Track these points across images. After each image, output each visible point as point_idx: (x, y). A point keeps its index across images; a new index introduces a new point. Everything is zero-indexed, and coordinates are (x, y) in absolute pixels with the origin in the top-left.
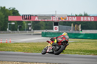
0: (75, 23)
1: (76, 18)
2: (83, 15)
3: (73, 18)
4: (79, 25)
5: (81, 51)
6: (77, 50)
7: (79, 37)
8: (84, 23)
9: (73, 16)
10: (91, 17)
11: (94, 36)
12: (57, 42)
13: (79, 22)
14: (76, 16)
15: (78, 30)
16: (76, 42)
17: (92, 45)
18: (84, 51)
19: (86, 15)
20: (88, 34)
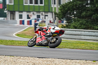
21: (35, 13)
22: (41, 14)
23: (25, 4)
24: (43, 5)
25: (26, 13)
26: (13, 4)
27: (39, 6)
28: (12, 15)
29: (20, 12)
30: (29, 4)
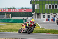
0: (8, 13)
1: (8, 10)
2: (12, 8)
3: (6, 10)
4: (10, 14)
5: (11, 30)
6: (9, 30)
7: (10, 21)
8: (13, 13)
9: (6, 9)
10: (17, 9)
11: (19, 21)
12: (29, 25)
13: (10, 12)
14: (8, 9)
15: (9, 17)
16: (8, 25)
17: (18, 26)
18: (13, 30)
19: (14, 8)
20: (15, 20)
21: (52, 14)
22: (56, 15)
23: (46, 9)
24: (57, 9)
25: (47, 14)
26: (39, 9)
27: (55, 9)
28: (38, 15)
29: (43, 13)
30: (48, 9)
